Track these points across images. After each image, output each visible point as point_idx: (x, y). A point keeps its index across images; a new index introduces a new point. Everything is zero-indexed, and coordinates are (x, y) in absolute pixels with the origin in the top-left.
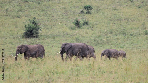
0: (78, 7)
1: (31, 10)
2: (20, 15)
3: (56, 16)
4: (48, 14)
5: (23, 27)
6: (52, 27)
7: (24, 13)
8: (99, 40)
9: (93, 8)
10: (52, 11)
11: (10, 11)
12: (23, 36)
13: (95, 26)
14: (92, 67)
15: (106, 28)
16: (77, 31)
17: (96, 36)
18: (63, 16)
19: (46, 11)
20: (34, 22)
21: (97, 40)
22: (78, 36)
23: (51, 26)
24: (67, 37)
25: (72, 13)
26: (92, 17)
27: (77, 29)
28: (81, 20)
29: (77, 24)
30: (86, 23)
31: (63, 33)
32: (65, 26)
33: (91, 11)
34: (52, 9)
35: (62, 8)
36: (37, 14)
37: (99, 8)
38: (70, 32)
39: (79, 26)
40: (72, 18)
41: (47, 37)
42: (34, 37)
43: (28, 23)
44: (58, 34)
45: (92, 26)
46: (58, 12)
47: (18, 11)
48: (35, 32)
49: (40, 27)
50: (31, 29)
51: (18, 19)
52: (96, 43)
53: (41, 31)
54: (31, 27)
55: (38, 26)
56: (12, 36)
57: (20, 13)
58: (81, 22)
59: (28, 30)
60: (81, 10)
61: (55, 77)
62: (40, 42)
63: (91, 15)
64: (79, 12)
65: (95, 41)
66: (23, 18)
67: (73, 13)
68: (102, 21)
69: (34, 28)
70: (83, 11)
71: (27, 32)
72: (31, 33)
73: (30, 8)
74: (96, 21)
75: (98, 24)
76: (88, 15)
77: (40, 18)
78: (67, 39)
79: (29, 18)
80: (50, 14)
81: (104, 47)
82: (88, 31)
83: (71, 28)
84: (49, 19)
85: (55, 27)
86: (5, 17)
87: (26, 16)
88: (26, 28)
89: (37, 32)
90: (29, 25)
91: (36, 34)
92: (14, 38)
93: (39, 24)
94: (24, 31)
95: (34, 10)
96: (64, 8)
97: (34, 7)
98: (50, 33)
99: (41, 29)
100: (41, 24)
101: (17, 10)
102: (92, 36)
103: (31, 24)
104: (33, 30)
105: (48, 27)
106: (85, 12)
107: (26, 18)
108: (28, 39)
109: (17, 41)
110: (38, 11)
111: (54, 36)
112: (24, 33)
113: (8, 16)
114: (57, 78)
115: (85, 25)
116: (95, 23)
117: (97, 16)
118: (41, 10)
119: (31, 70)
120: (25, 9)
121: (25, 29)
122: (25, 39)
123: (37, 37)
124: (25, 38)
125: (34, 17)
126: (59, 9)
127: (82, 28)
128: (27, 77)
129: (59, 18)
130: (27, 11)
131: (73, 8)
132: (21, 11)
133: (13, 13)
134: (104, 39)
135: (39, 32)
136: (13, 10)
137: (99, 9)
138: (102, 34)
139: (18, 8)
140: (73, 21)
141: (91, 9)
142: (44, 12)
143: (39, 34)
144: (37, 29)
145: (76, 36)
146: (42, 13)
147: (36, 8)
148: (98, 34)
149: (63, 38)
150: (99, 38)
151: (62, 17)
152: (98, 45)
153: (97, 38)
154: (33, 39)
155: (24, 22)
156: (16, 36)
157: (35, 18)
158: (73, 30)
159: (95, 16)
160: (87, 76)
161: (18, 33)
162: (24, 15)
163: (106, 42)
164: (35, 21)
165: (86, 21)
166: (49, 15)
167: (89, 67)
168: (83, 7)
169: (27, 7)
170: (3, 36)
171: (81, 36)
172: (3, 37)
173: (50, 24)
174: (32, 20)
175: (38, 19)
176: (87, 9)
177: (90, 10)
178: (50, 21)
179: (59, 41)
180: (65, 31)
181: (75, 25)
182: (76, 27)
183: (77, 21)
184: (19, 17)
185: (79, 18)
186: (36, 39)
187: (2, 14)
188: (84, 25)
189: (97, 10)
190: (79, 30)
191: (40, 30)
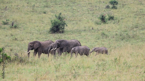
0: (104, 2)
1: (57, 6)
2: (46, 10)
3: (81, 11)
4: (74, 9)
5: (49, 23)
6: (78, 23)
7: (50, 9)
8: (125, 35)
9: (119, 3)
10: (77, 6)
11: (37, 7)
12: (49, 31)
13: (121, 20)
14: (118, 62)
15: (131, 23)
16: (103, 26)
17: (122, 31)
18: (88, 11)
19: (72, 6)
20: (60, 18)
21: (122, 34)
22: (104, 31)
23: (76, 21)
24: (93, 32)
25: (97, 8)
26: (118, 11)
27: (102, 23)
28: (106, 15)
29: (103, 19)
30: (112, 17)
31: (89, 28)
32: (90, 21)
33: (117, 6)
34: (78, 4)
35: (87, 4)
36: (63, 10)
37: (125, 2)
38: (96, 27)
39: (104, 21)
40: (97, 14)
41: (73, 32)
42: (60, 32)
43: (54, 19)
44: (84, 29)
45: (117, 21)
46: (84, 7)
47: (45, 7)
48: (61, 28)
49: (66, 22)
50: (57, 24)
51: (44, 15)
52: (122, 38)
53: (67, 26)
54: (57, 22)
55: (63, 21)
56: (39, 32)
57: (46, 9)
58: (107, 17)
59: (54, 25)
60: (106, 5)
61: (81, 71)
62: (66, 37)
63: (117, 10)
64: (105, 7)
65: (121, 35)
66: (49, 13)
67: (99, 8)
68: (128, 16)
69: (60, 24)
70: (108, 6)
71: (53, 28)
72: (57, 28)
73: (56, 4)
74: (122, 16)
75: (124, 19)
76: (114, 10)
77: (66, 14)
78: (93, 34)
79: (55, 14)
80: (76, 10)
81: (130, 42)
82: (114, 25)
83: (97, 23)
84: (74, 14)
85: (81, 22)
86: (32, 13)
87: (52, 12)
88: (52, 23)
89: (63, 27)
90: (55, 20)
91: (62, 30)
92: (40, 34)
93: (65, 20)
94: (50, 27)
95: (60, 6)
96: (90, 3)
97: (60, 3)
98: (76, 28)
99: (67, 25)
100: (66, 20)
101: (43, 6)
102: (118, 31)
103: (57, 20)
104: (59, 26)
105: (74, 22)
106: (111, 7)
107: (52, 14)
108: (54, 34)
109: (44, 36)
110: (63, 7)
111: (80, 31)
112: (51, 28)
113: (34, 12)
114: (84, 73)
115: (111, 19)
116: (120, 18)
117: (123, 11)
118: (66, 6)
119: (58, 64)
120: (51, 5)
121: (51, 25)
122: (51, 35)
123: (63, 32)
124: (51, 33)
125: (59, 12)
126: (84, 4)
127: (107, 23)
128: (53, 72)
129: (85, 14)
130: (53, 6)
131: (99, 3)
132: (47, 7)
133: (39, 9)
134: (130, 33)
135: (65, 27)
136: (39, 6)
137: (124, 4)
138: (128, 28)
139: (45, 4)
140: (99, 16)
141: (117, 4)
142: (70, 8)
143: (65, 30)
144: (63, 24)
145: (102, 31)
146: (67, 9)
147: (61, 4)
148: (124, 29)
149: (89, 33)
150: (125, 33)
151: (87, 13)
152: (123, 39)
153: (123, 33)
154: (60, 35)
155: (50, 17)
156: (43, 32)
157: (60, 14)
158: (99, 25)
159: (121, 10)
160: (113, 70)
161: (45, 29)
162: (50, 11)
163: (132, 37)
164: (60, 16)
165: (112, 15)
166: (74, 11)
167: (115, 62)
168: (109, 2)
169: (53, 3)
170: (30, 31)
171: (106, 31)
172: (30, 33)
173: (76, 19)
174: (57, 15)
175: (64, 14)
176: (112, 4)
177: (115, 5)
178: (76, 17)
179: (84, 36)
180: (91, 26)
181: (100, 20)
182: (101, 22)
183: (103, 16)
184: (45, 13)
185: (105, 13)
186: (62, 34)
187: (29, 10)
188: (109, 20)
189: (123, 5)
190: (104, 25)
191: (65, 25)
